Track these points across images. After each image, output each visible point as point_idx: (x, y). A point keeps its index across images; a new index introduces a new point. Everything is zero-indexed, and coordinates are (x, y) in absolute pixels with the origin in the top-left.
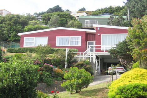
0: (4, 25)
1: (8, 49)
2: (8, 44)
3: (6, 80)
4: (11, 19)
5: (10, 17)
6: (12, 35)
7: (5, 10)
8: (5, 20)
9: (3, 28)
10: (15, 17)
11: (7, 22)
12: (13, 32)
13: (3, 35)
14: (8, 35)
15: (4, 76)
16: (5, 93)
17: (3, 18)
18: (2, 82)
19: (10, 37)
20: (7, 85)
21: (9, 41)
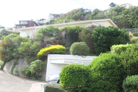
0: (129, 15)
1: (134, 34)
2: (133, 30)
3: (136, 57)
4: (133, 10)
5: (133, 8)
6: (136, 23)
7: (127, 3)
8: (129, 11)
9: (128, 18)
10: (137, 8)
11: (131, 13)
12: (136, 20)
13: (129, 23)
14: (133, 23)
15: (134, 54)
16: (135, 67)
17: (127, 10)
18: (133, 59)
19: (134, 24)
20: (136, 61)
21: (134, 28)
